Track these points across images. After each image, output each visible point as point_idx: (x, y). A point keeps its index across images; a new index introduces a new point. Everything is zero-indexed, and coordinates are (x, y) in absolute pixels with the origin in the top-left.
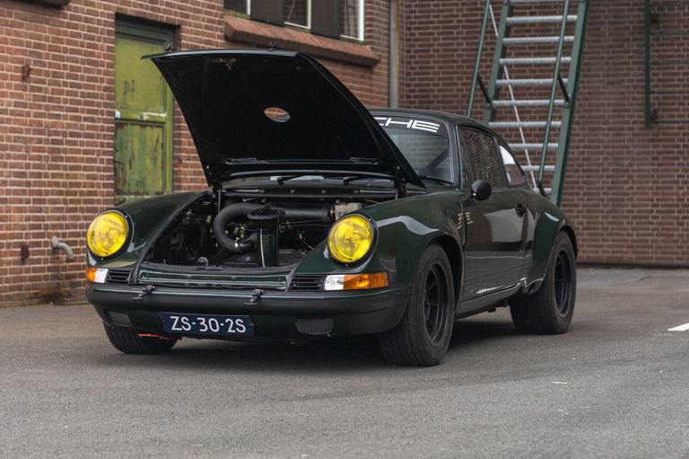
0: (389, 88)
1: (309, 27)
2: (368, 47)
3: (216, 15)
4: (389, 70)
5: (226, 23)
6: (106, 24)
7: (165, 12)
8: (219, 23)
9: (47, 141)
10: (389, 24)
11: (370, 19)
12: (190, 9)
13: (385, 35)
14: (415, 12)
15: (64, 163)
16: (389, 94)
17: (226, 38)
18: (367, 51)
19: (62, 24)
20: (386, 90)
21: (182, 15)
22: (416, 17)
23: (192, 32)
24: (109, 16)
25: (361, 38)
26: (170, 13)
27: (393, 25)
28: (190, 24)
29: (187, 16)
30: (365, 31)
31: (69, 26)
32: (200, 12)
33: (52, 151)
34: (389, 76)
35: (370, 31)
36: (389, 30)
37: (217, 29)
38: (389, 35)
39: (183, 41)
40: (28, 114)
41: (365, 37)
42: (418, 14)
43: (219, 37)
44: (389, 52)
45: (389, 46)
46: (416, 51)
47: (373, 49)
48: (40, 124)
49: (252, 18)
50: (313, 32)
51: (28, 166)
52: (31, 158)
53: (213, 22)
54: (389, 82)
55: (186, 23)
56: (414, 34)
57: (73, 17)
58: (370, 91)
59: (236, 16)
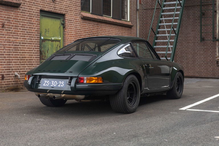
0: (137, 33)
1: (111, 17)
2: (130, 22)
3: (78, 12)
4: (137, 28)
5: (82, 14)
6: (36, 12)
7: (59, 10)
8: (79, 14)
9: (12, 45)
10: (137, 17)
11: (131, 15)
12: (69, 10)
13: (136, 19)
14: (144, 14)
15: (20, 51)
16: (137, 34)
17: (82, 18)
18: (130, 23)
19: (19, 12)
20: (136, 33)
21: (65, 11)
22: (144, 15)
23: (69, 16)
24: (37, 10)
25: (129, 20)
26: (61, 11)
27: (138, 17)
28: (69, 14)
29: (68, 12)
30: (130, 18)
31: (21, 12)
32: (72, 11)
33: (15, 48)
34: (137, 30)
35: (131, 18)
36: (137, 18)
37: (78, 16)
38: (137, 20)
39: (66, 19)
40: (5, 37)
41: (130, 20)
42: (145, 15)
43: (79, 18)
44: (137, 24)
45: (137, 22)
46: (144, 24)
47: (132, 23)
48: (10, 40)
49: (92, 14)
50: (112, 18)
51: (5, 52)
52: (6, 50)
53: (77, 14)
54: (137, 31)
55: (67, 14)
56: (144, 20)
57: (22, 10)
58: (131, 33)
59: (86, 13)
